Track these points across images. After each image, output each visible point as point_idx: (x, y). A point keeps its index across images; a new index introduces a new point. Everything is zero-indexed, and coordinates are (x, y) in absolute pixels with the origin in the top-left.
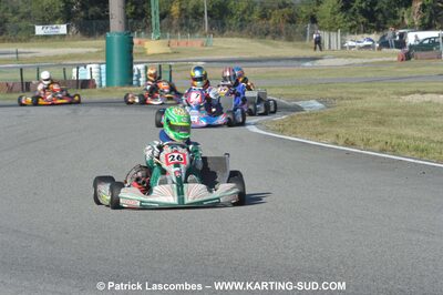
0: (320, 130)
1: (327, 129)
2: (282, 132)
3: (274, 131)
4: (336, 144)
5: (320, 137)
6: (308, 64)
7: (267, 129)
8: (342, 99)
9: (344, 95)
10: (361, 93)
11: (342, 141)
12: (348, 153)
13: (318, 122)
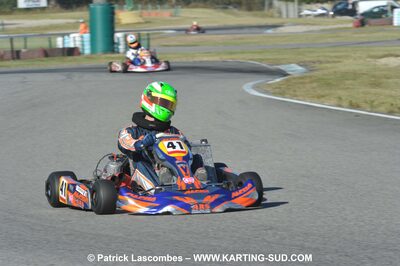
0: (320, 92)
1: (327, 92)
2: (282, 94)
3: (274, 94)
4: (340, 106)
5: (323, 99)
6: (270, 31)
7: (266, 92)
8: (320, 62)
9: (321, 59)
10: (336, 57)
11: (345, 103)
12: (357, 115)
13: (315, 85)
